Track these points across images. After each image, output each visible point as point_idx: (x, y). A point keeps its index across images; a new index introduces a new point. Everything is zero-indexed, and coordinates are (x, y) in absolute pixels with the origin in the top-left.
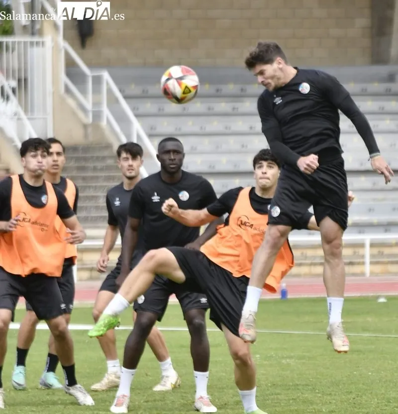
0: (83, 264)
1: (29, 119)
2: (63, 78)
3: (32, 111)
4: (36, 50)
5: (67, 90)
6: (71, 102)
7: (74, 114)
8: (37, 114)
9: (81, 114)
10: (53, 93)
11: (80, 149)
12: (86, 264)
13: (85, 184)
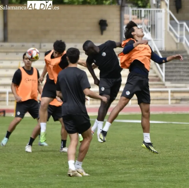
0: (174, 97)
1: (154, 40)
2: (169, 25)
3: (157, 37)
4: (159, 14)
5: (170, 29)
6: (172, 34)
7: (173, 39)
8: (159, 39)
9: (175, 39)
10: (165, 30)
11: (174, 52)
12: (175, 98)
13: (175, 66)
